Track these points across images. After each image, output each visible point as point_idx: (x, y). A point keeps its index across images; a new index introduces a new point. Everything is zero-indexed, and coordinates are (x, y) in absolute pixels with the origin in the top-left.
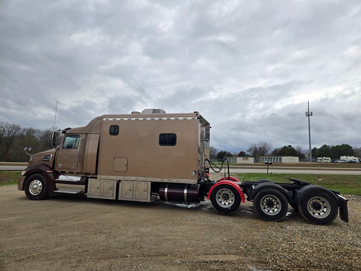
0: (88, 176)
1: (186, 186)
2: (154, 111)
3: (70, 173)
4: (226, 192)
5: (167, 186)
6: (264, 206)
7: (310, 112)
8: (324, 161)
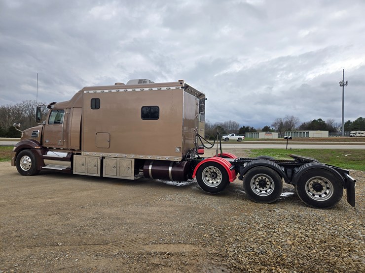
0: (74, 152)
1: (172, 164)
2: (140, 81)
3: (57, 149)
4: (215, 171)
5: (152, 163)
6: (255, 185)
7: (345, 81)
8: (358, 135)
